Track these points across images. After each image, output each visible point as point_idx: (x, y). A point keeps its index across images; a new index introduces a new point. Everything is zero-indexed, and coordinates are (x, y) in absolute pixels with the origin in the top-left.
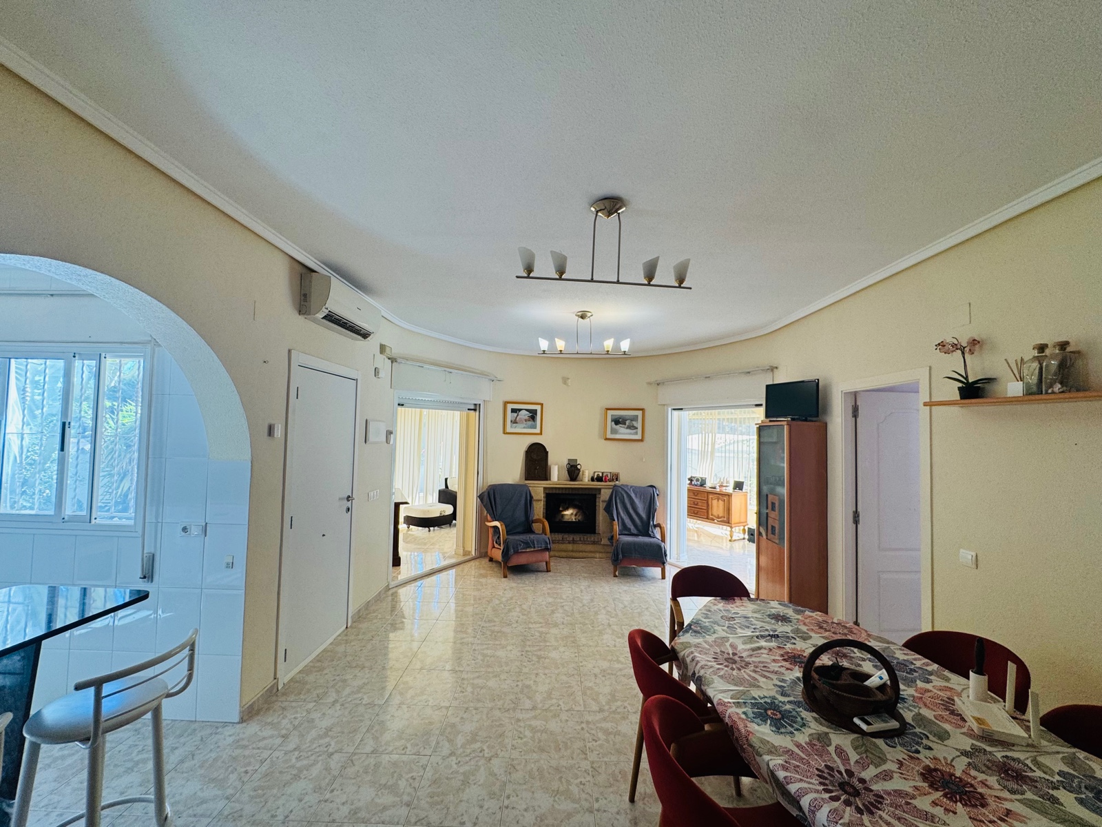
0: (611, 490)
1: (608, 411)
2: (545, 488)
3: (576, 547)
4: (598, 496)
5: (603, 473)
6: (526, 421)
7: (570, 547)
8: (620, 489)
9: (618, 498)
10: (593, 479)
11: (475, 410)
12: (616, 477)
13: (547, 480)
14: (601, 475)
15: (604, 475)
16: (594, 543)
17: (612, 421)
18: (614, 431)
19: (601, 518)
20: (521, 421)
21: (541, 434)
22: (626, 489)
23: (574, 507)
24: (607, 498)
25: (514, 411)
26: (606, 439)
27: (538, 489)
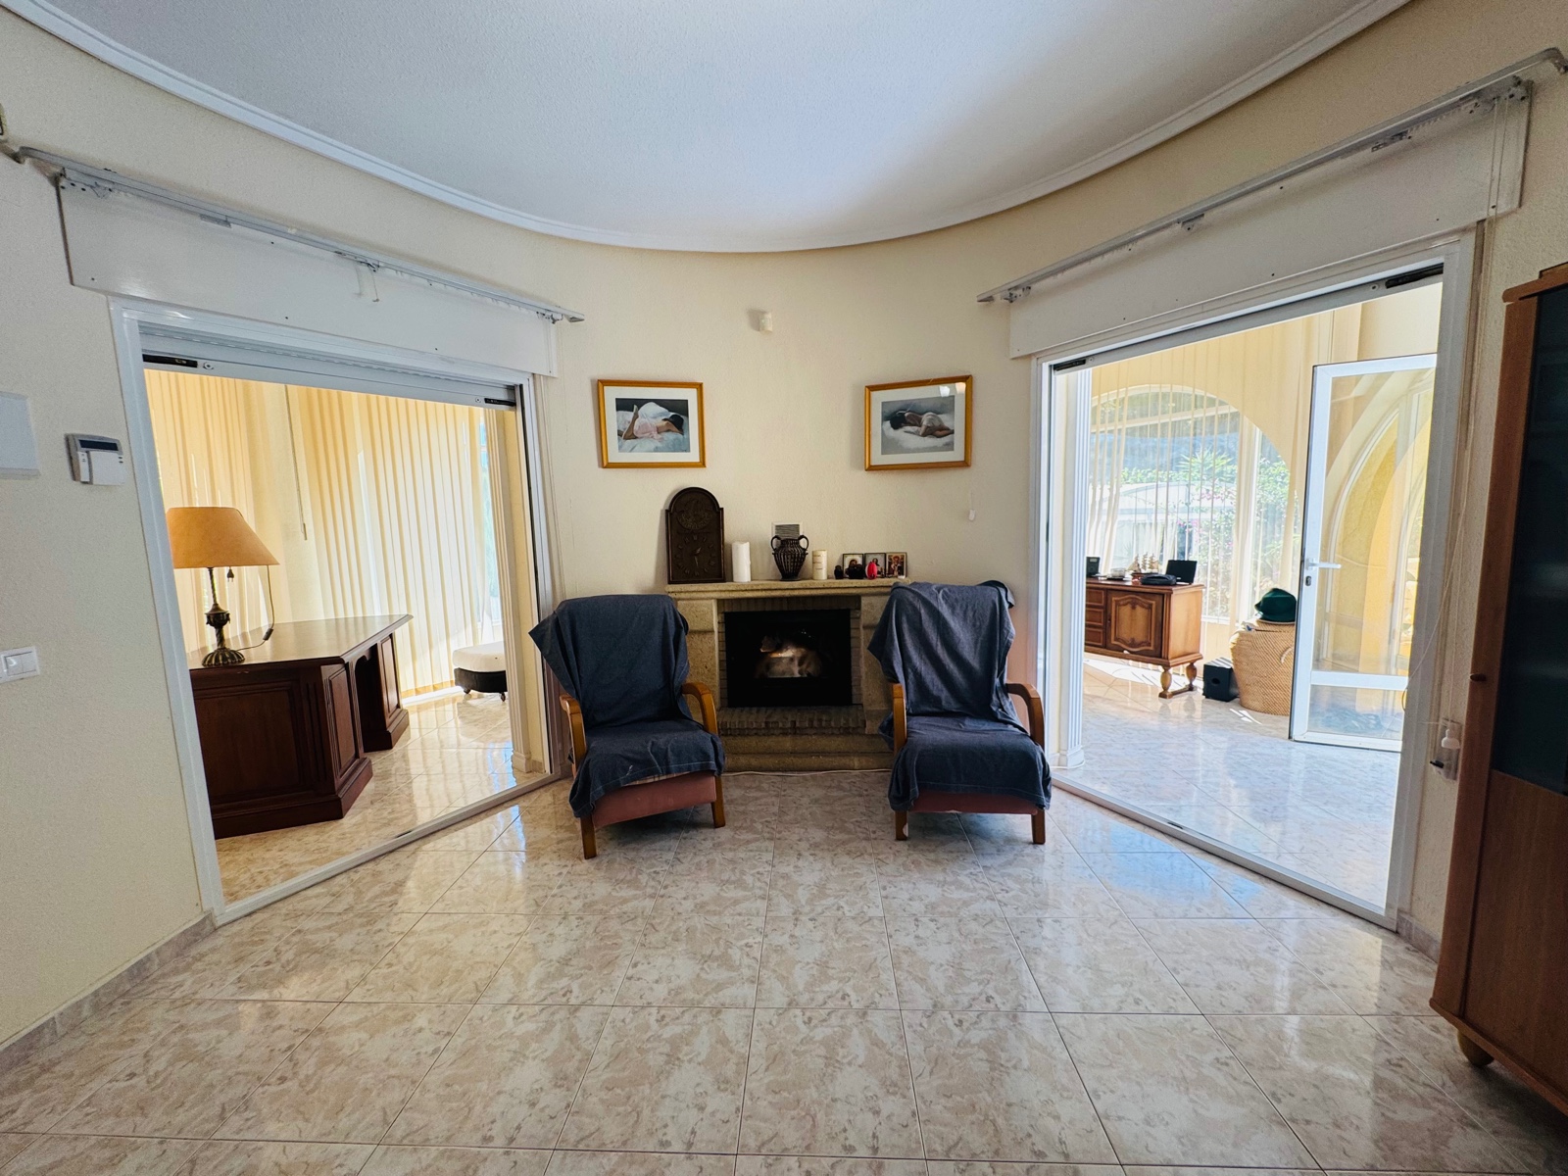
0: (887, 598)
1: (875, 394)
2: (721, 602)
3: (802, 742)
4: (852, 614)
5: (864, 557)
6: (659, 430)
7: (788, 743)
8: (910, 596)
9: (904, 619)
10: (839, 573)
11: (512, 404)
12: (897, 564)
13: (724, 581)
14: (860, 562)
15: (869, 560)
16: (847, 731)
17: (885, 418)
18: (888, 446)
19: (864, 669)
20: (647, 433)
21: (702, 464)
22: (925, 595)
23: (797, 644)
24: (878, 615)
25: (623, 405)
26: (871, 468)
27: (701, 605)
